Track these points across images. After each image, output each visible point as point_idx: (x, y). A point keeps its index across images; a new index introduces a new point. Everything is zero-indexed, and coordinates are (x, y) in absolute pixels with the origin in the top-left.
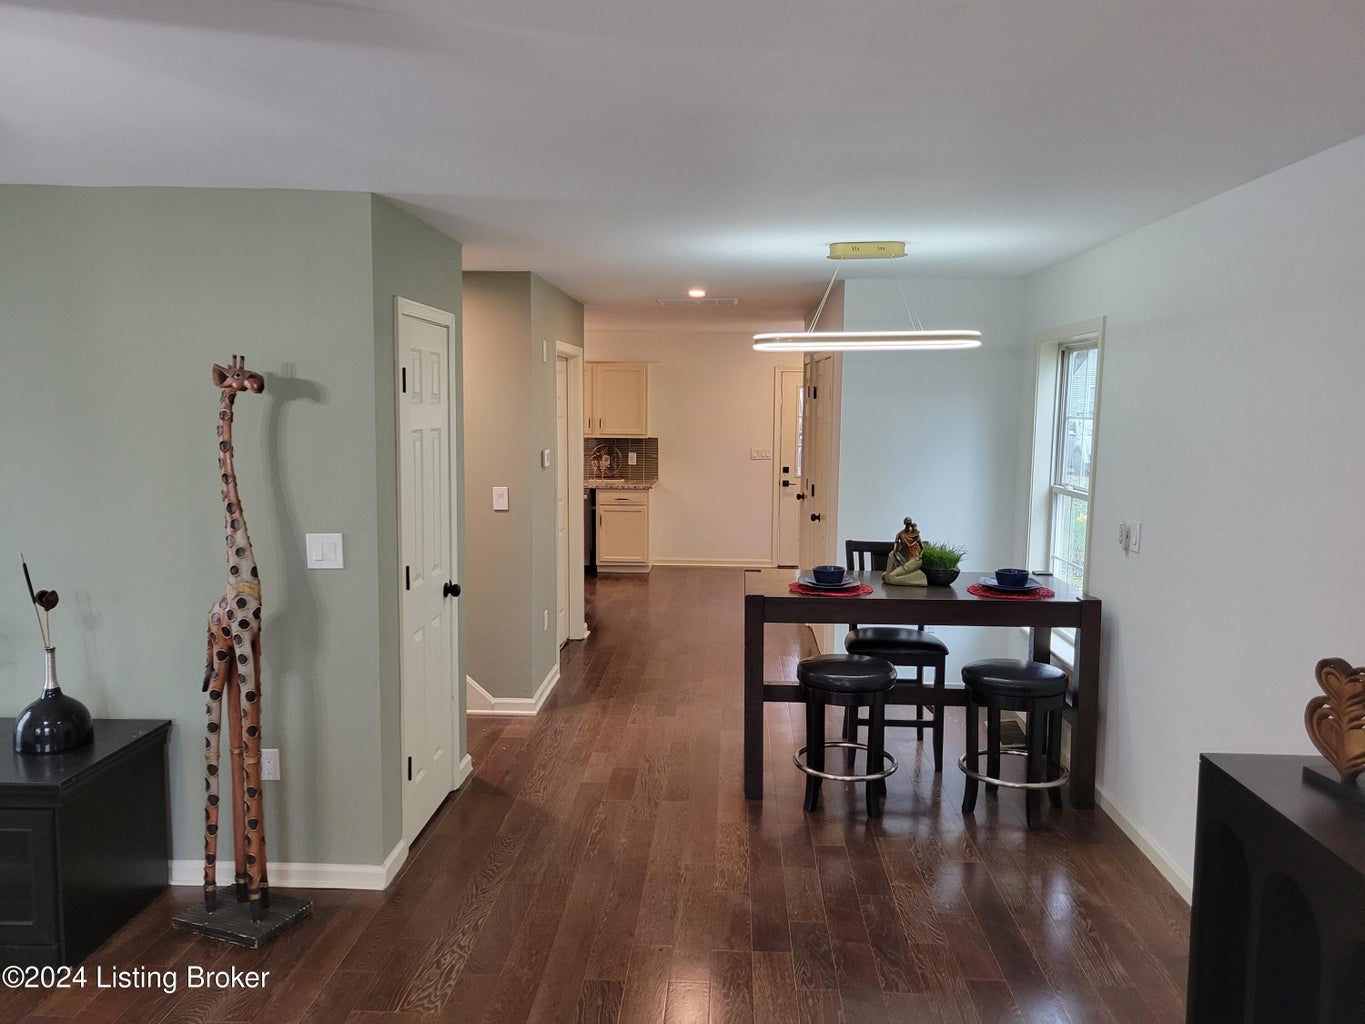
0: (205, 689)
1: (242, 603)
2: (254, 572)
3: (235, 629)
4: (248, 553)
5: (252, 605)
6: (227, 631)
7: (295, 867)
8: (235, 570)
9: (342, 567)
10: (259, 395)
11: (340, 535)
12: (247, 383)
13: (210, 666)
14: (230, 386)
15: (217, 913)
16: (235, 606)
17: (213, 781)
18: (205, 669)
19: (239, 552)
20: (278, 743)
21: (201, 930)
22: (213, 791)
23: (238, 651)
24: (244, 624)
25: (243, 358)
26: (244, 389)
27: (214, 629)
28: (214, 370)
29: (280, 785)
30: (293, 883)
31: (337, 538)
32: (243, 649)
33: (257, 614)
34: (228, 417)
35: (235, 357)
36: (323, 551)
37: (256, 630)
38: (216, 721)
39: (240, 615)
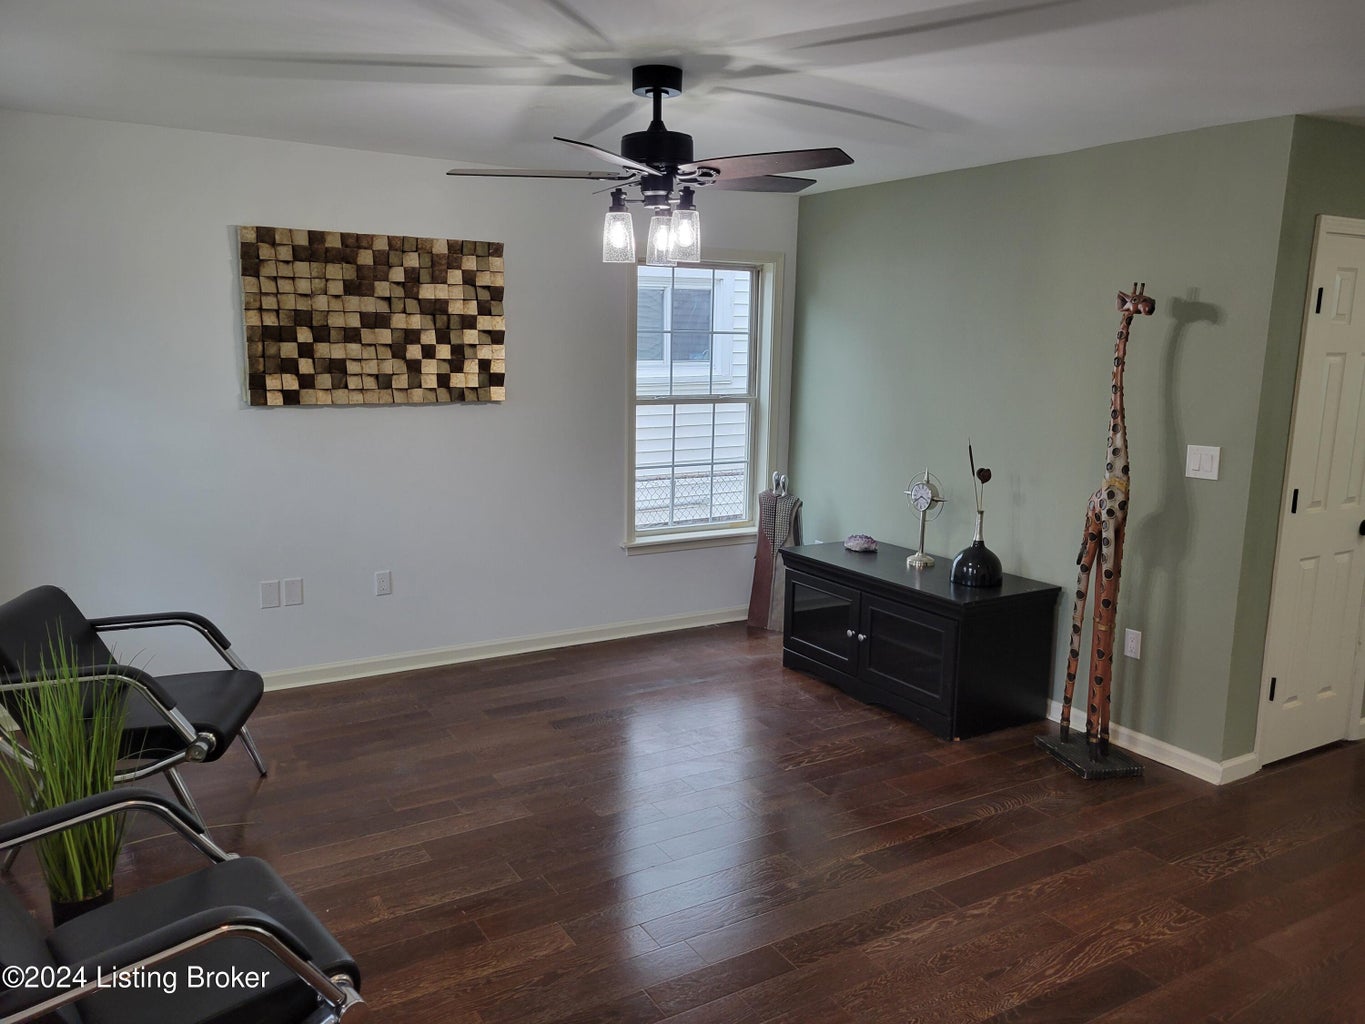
0: (1078, 563)
1: (1111, 495)
2: (1126, 469)
3: (1104, 516)
4: (1122, 453)
5: (1120, 497)
6: (1098, 517)
7: (1142, 737)
8: (1110, 467)
9: (1216, 478)
10: (1150, 316)
11: (1218, 448)
12: (1140, 307)
13: (1085, 544)
14: (1128, 310)
15: (1068, 745)
16: (1106, 497)
17: (1076, 639)
18: (1080, 546)
19: (1115, 452)
20: (1142, 626)
21: (1052, 751)
22: (1076, 647)
23: (1104, 535)
24: (1110, 512)
25: (1143, 285)
26: (1139, 312)
27: (1090, 514)
28: (1119, 296)
29: (1139, 664)
30: (1140, 750)
31: (1215, 451)
32: (1108, 534)
33: (1123, 505)
34: (1124, 336)
35: (1136, 284)
36: (1202, 462)
37: (1120, 520)
38: (1083, 590)
39: (1108, 504)
